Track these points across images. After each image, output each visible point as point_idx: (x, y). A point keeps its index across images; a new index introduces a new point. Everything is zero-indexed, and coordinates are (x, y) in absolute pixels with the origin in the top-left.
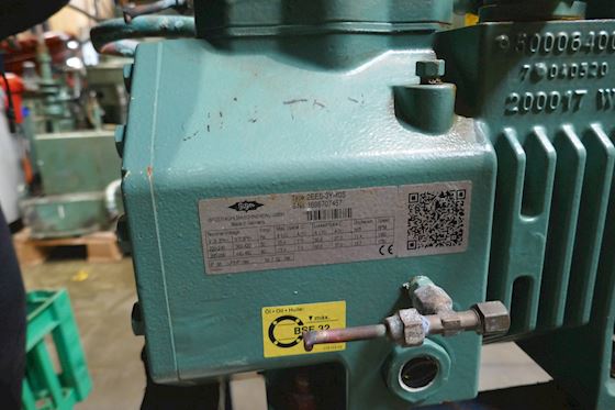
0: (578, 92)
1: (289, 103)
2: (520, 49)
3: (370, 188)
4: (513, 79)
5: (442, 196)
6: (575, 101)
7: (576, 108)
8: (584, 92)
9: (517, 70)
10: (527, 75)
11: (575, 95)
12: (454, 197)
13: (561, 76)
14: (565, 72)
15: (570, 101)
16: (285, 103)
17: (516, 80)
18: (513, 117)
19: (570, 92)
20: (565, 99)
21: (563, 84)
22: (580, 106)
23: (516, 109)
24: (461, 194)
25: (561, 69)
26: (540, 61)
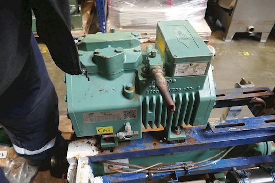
2: (148, 84)
5: (130, 111)
9: (148, 87)
10: (150, 88)
12: (133, 111)
16: (99, 91)
17: (148, 89)
18: (148, 95)
23: (149, 93)
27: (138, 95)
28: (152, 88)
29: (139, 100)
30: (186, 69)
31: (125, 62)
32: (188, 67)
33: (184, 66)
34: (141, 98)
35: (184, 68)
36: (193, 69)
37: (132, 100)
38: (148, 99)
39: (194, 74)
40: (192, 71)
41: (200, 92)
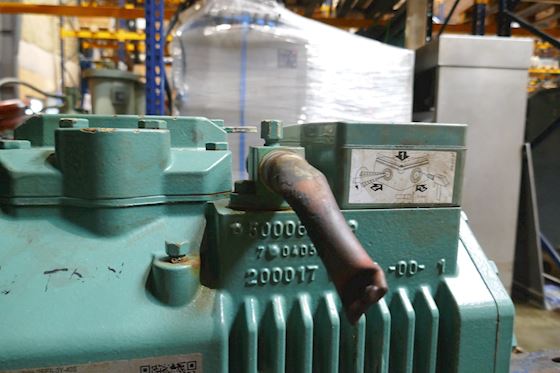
0: (310, 267)
1: (49, 272)
2: (253, 234)
3: (101, 363)
4: (250, 257)
5: (173, 367)
6: (308, 274)
7: (310, 280)
8: (316, 267)
9: (252, 251)
10: (262, 255)
11: (307, 270)
12: (186, 368)
13: (292, 255)
14: (296, 251)
15: (303, 274)
16: (45, 273)
17: (253, 258)
18: (253, 289)
19: (303, 268)
20: (298, 274)
21: (295, 261)
22: (313, 279)
23: (255, 282)
24: (192, 366)
25: (292, 249)
26: (273, 243)
27: (213, 293)
28: (269, 257)
29: (215, 311)
30: (387, 175)
31: (168, 169)
32: (392, 166)
33: (379, 160)
34: (224, 299)
35: (381, 168)
36: (412, 176)
37: (185, 309)
38: (253, 306)
39: (419, 198)
40: (410, 187)
41: (450, 281)
